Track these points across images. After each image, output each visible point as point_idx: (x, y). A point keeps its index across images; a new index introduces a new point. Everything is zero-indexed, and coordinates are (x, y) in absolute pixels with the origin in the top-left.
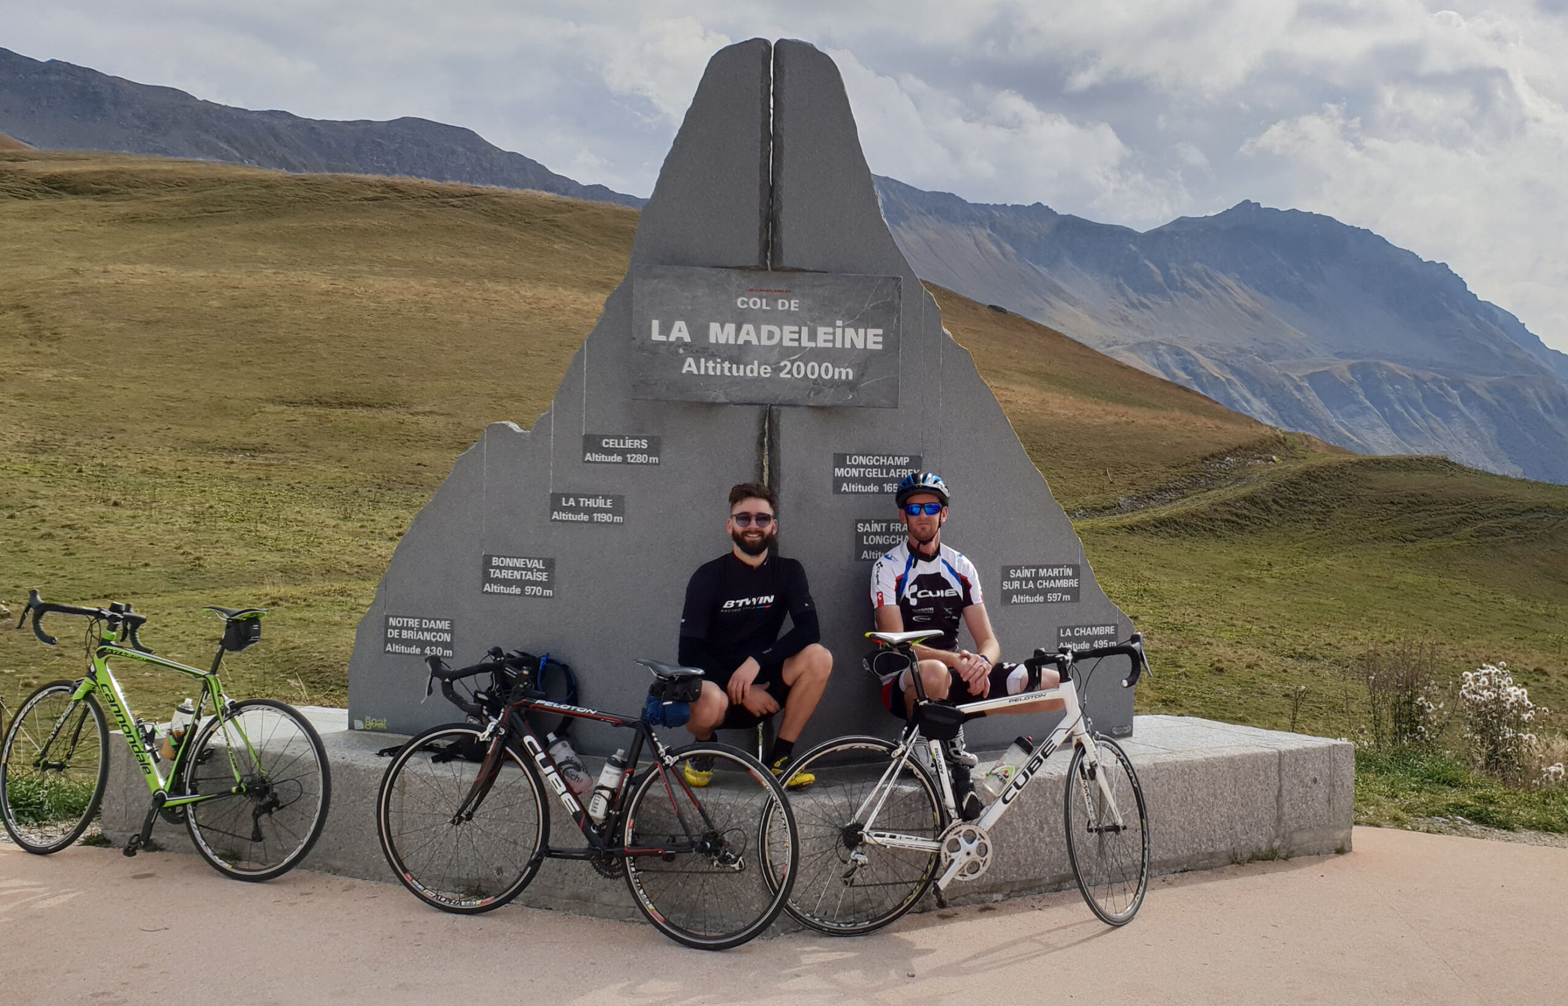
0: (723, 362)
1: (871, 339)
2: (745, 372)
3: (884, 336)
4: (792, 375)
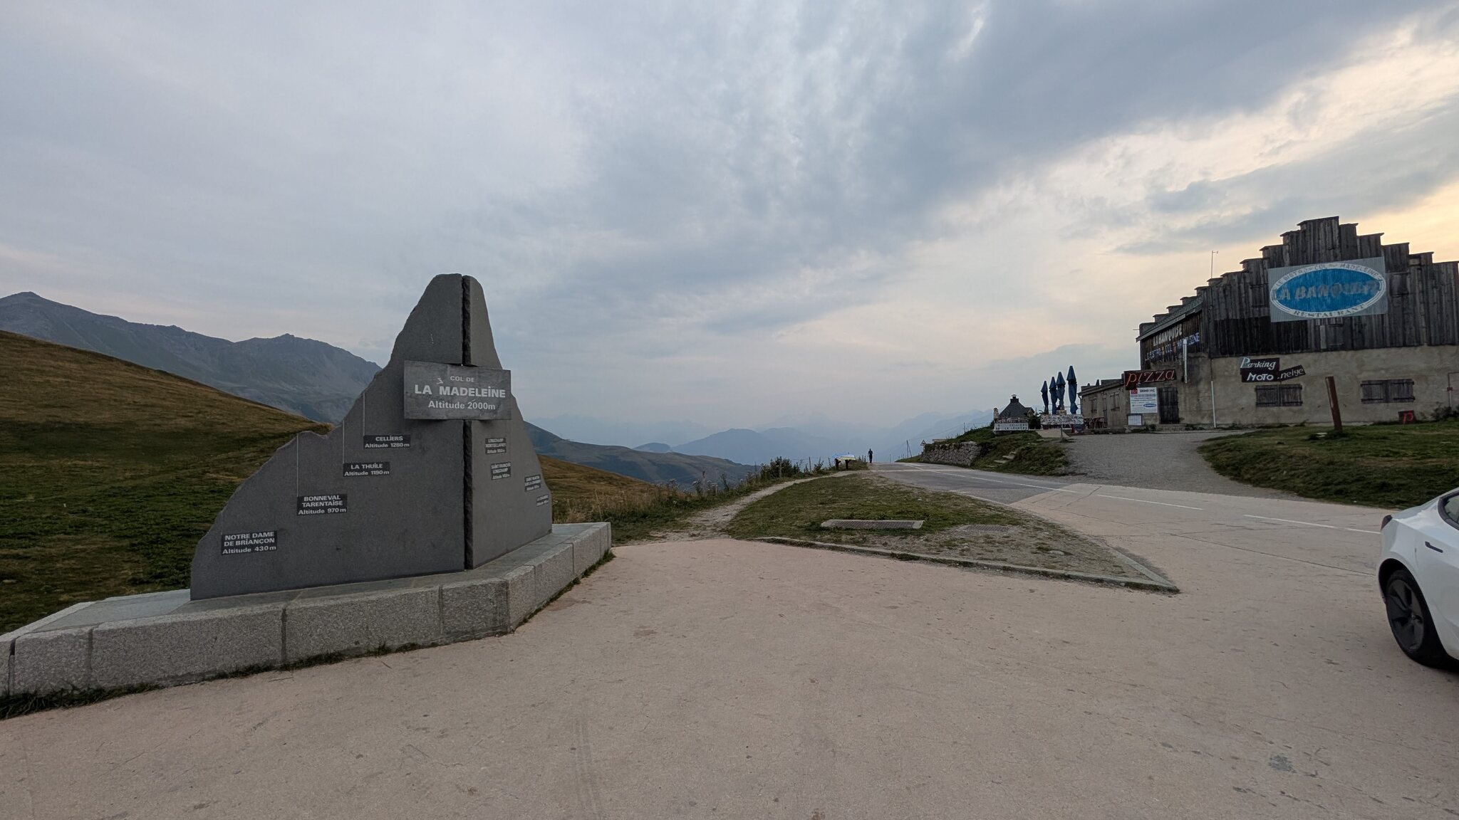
0: (445, 402)
1: (503, 393)
2: (454, 407)
4: (473, 408)
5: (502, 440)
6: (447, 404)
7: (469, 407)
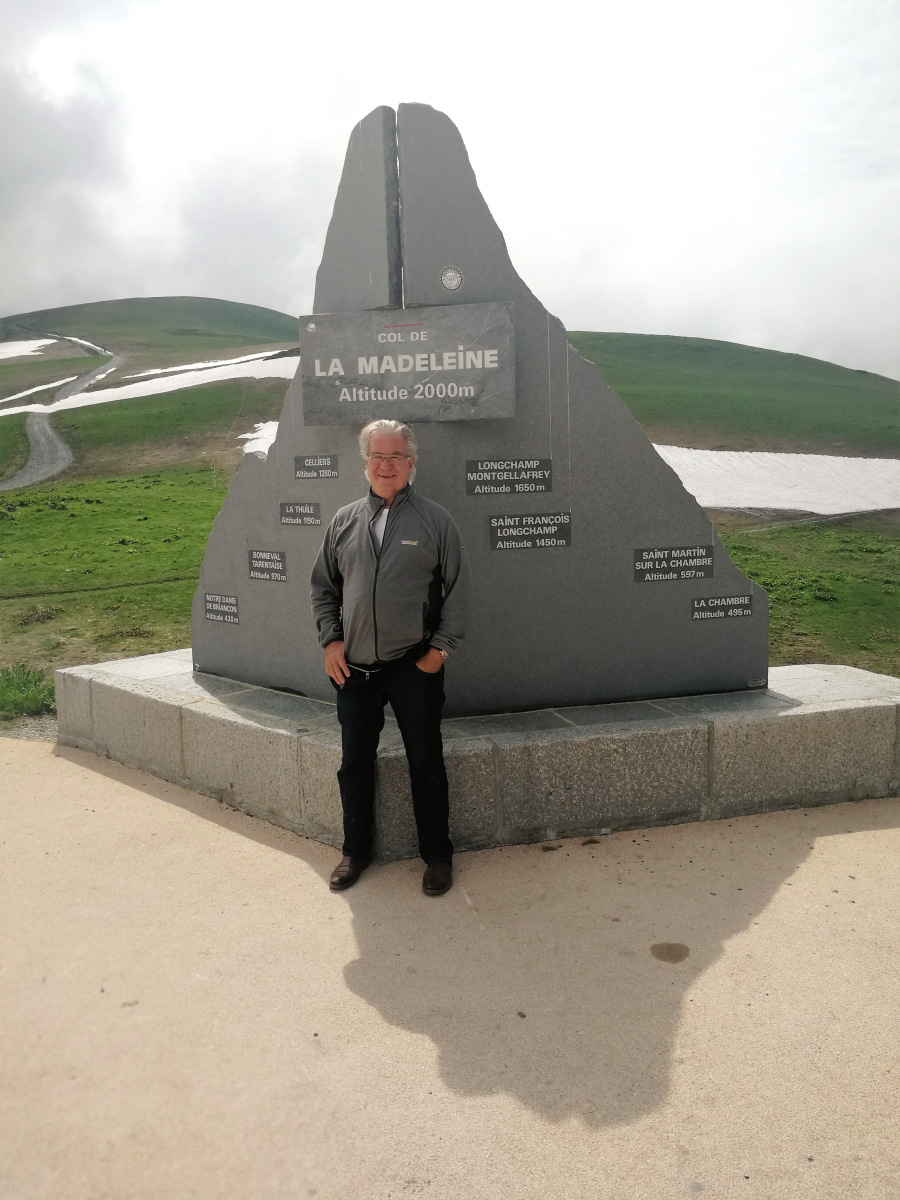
0: (370, 389)
1: (488, 359)
2: (387, 397)
3: (499, 355)
5: (535, 464)
6: (373, 392)
7: (417, 396)
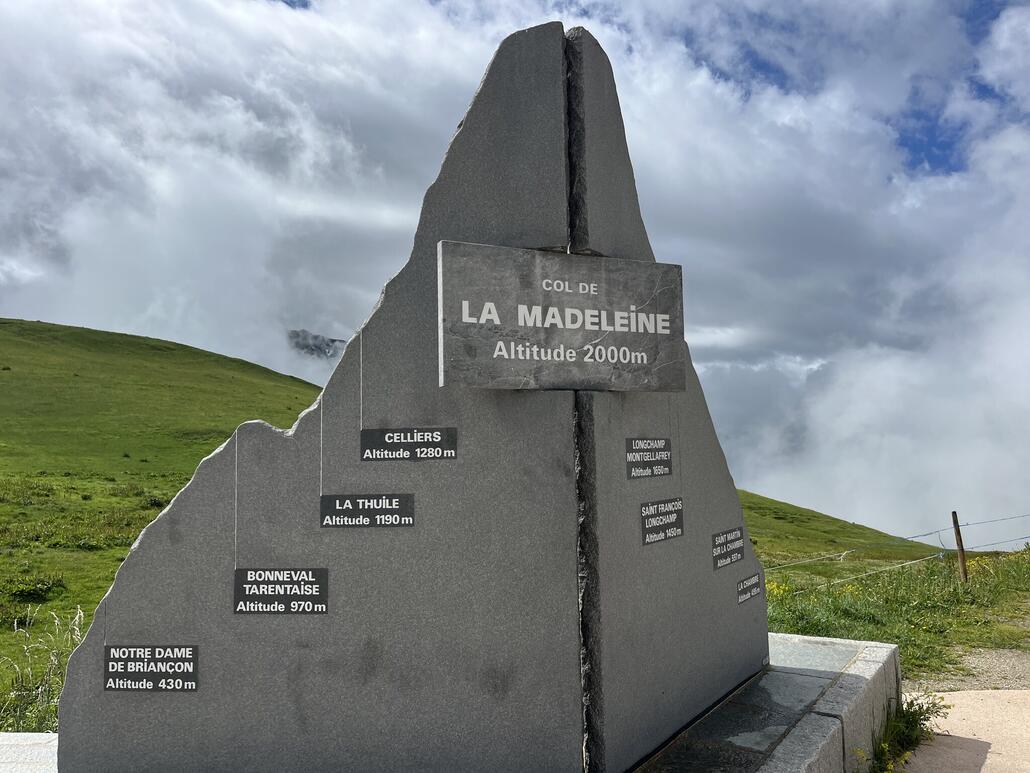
0: (532, 345)
1: (660, 324)
2: (552, 357)
3: (671, 321)
4: (595, 360)
5: (661, 444)
6: (535, 349)
7: (586, 359)
